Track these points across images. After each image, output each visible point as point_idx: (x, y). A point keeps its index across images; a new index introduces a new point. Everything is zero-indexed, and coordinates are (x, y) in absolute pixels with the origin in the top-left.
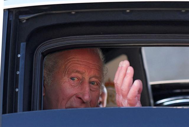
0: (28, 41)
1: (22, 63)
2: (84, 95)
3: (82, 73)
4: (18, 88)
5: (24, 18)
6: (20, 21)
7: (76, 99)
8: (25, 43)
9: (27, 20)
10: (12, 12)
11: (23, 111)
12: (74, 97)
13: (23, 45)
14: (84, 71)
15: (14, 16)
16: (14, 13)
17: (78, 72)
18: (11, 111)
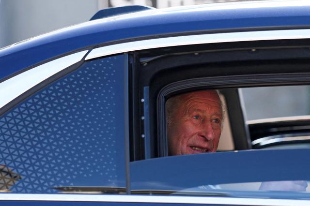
0: (151, 85)
1: (146, 108)
2: (207, 133)
3: (203, 112)
4: (144, 134)
5: (145, 61)
6: (141, 64)
7: (198, 137)
8: (148, 87)
9: (148, 63)
10: (132, 55)
11: (152, 157)
12: (197, 135)
13: (146, 89)
14: (205, 109)
15: (135, 59)
16: (135, 56)
17: (199, 110)
18: (139, 159)
